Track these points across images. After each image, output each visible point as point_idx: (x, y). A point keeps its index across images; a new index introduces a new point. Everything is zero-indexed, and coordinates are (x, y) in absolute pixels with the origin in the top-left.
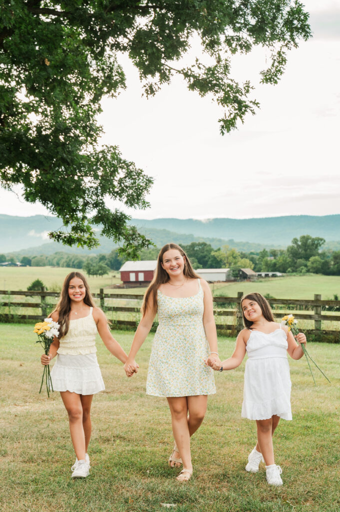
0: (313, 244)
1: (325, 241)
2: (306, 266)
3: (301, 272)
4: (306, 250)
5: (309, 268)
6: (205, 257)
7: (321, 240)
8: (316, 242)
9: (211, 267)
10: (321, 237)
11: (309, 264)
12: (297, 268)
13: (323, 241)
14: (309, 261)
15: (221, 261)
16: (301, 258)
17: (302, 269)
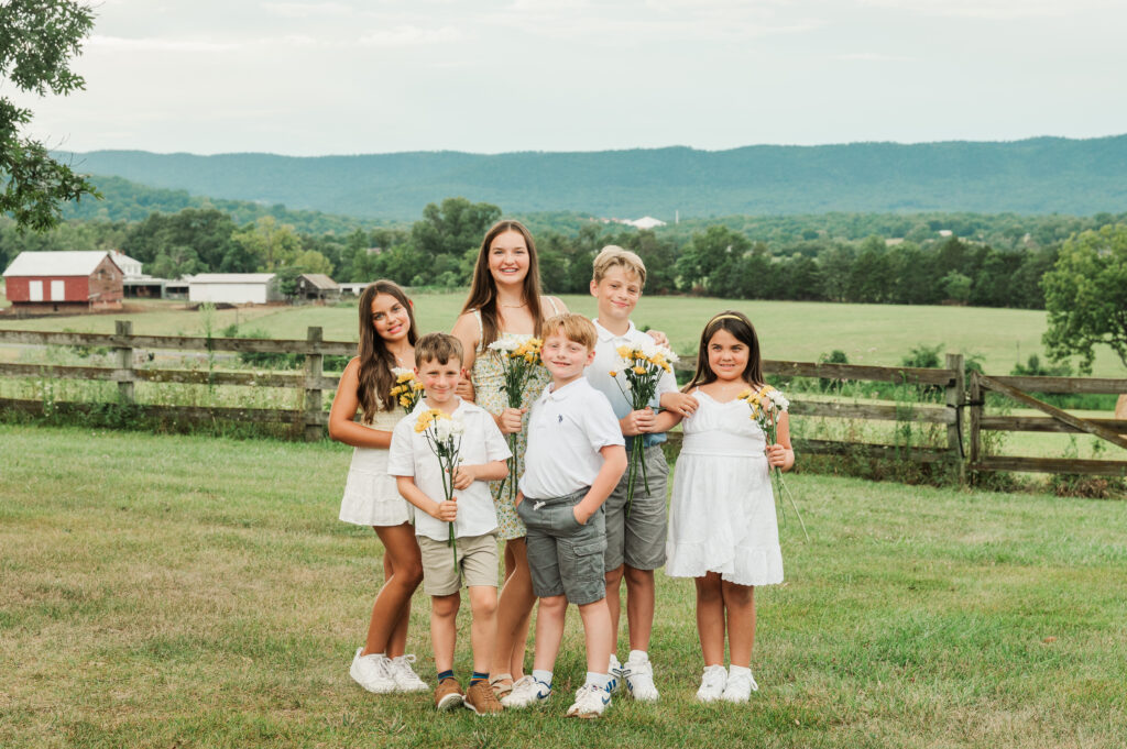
0: (473, 219)
1: (500, 213)
2: (457, 270)
3: (445, 283)
4: (456, 233)
5: (463, 274)
6: (216, 245)
7: (493, 209)
8: (480, 215)
9: (232, 269)
10: (491, 203)
11: (463, 265)
12: (434, 275)
13: (495, 214)
14: (464, 258)
15: (255, 254)
16: (444, 251)
17: (448, 277)
